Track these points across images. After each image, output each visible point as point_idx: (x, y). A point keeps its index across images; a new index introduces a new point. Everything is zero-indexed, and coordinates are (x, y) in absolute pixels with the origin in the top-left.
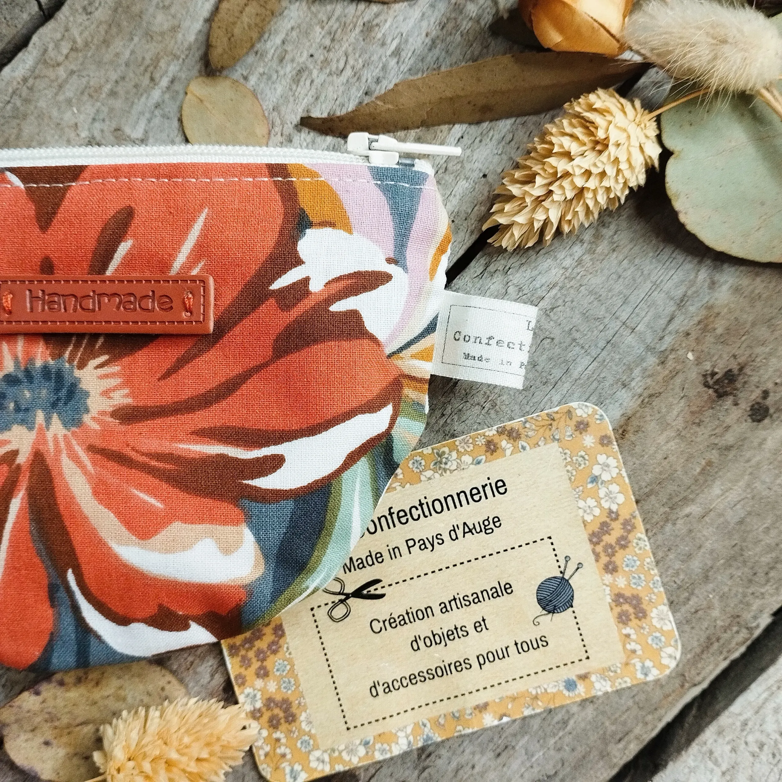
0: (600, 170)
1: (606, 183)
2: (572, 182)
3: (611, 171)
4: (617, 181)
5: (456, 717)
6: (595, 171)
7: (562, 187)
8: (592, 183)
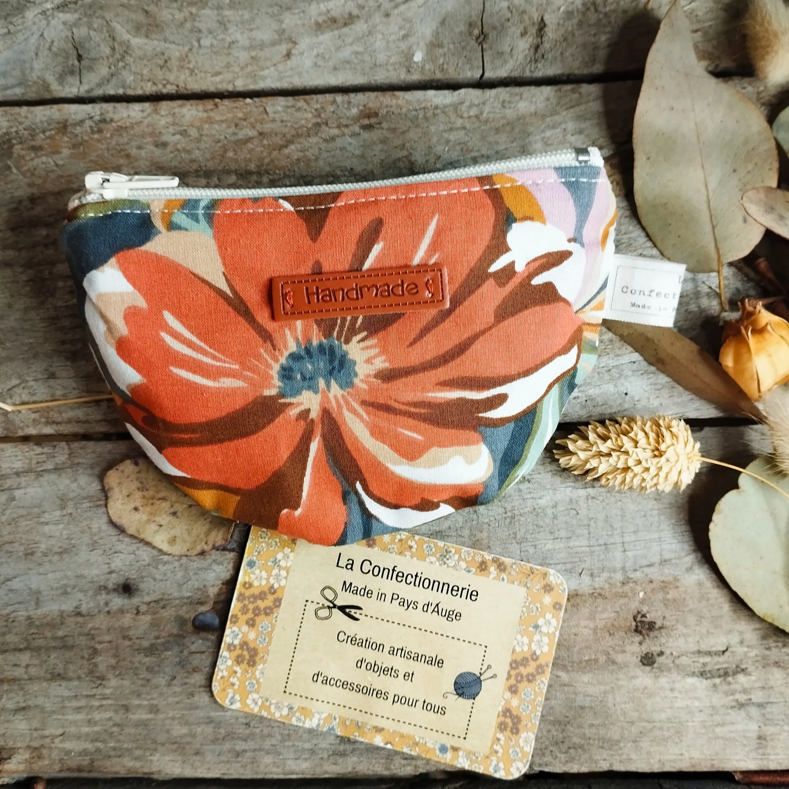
0: (647, 466)
1: (645, 475)
2: (627, 460)
3: (653, 471)
4: (652, 479)
5: (358, 726)
6: (644, 463)
7: (618, 457)
8: (637, 469)
